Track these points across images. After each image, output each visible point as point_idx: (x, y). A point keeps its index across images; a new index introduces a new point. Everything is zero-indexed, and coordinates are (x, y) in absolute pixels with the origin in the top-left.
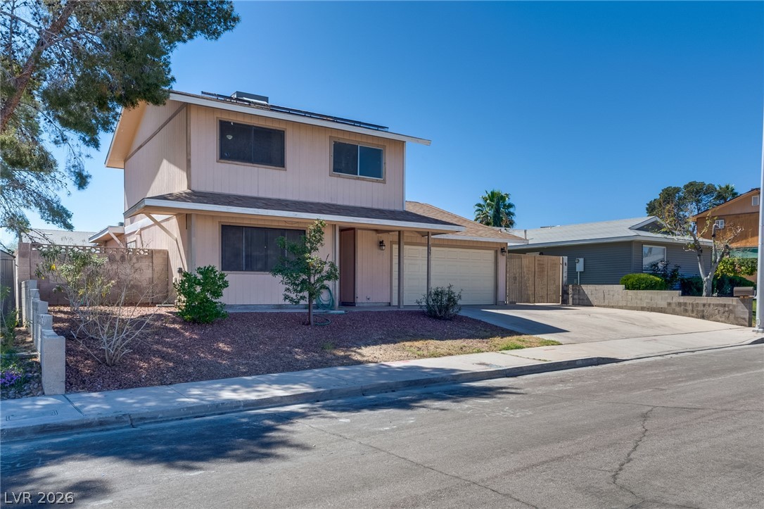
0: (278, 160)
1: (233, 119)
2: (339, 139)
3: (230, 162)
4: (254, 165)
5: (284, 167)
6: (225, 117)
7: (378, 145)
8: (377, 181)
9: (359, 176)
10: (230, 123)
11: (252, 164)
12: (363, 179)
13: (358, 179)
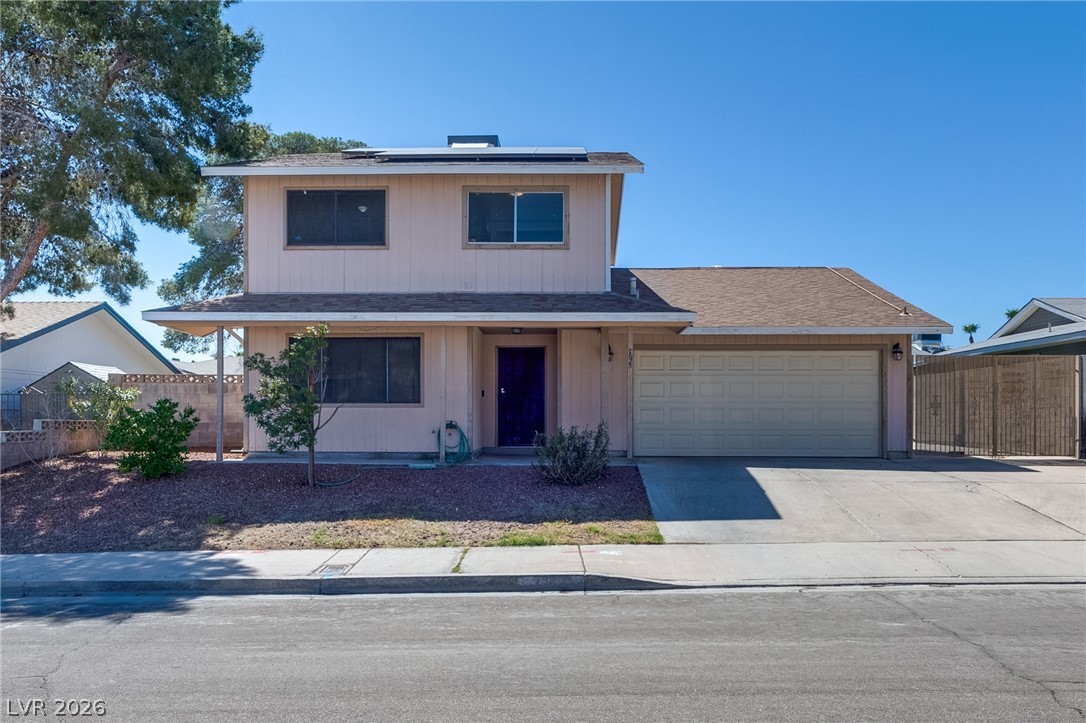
0: (375, 235)
1: (305, 186)
2: (478, 187)
3: (302, 247)
4: (338, 247)
5: (384, 244)
6: (296, 186)
7: (553, 188)
8: (552, 247)
9: (515, 242)
10: (302, 192)
11: (334, 247)
12: (525, 247)
13: (515, 247)
